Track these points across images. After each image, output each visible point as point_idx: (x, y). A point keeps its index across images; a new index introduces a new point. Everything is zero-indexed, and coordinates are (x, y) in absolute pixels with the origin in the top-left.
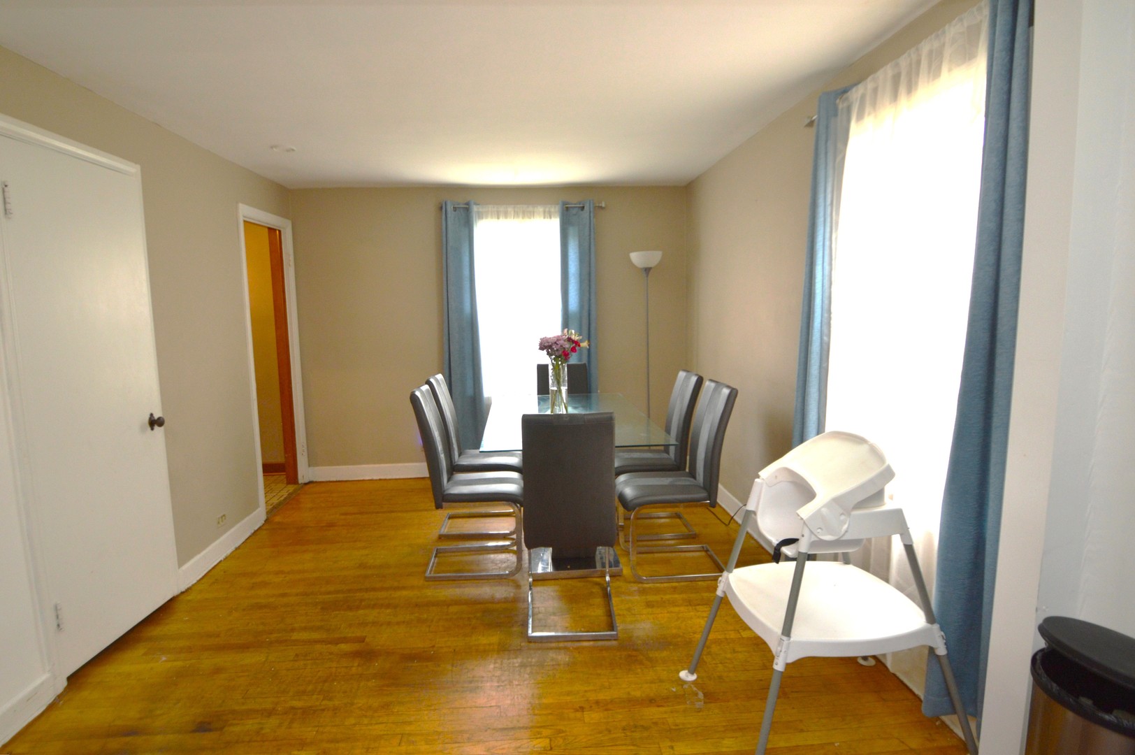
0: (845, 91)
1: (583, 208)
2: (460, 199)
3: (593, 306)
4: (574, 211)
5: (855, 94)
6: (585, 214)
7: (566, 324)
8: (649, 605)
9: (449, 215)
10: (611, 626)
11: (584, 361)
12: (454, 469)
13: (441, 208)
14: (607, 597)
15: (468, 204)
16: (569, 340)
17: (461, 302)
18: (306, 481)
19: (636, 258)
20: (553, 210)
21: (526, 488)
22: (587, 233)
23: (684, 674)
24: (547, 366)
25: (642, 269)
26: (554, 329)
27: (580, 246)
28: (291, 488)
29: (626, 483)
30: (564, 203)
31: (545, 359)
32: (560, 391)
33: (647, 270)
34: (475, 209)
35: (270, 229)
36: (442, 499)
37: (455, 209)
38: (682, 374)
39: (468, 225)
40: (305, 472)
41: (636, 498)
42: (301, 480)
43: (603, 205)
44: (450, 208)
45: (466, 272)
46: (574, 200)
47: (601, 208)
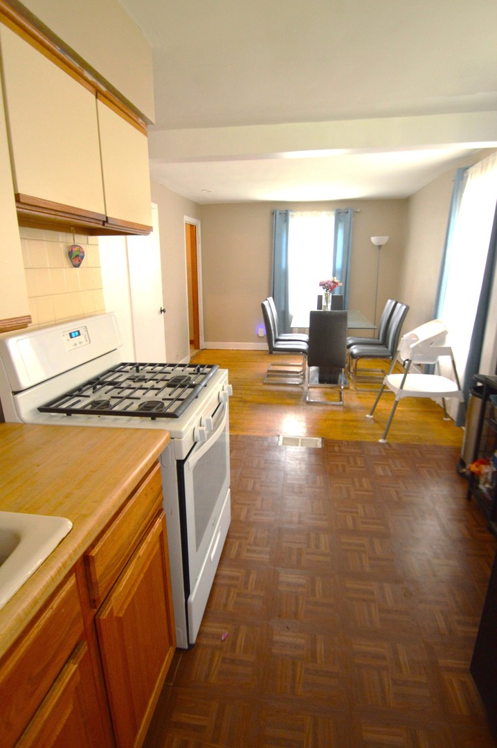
0: (467, 168)
1: (347, 212)
2: (283, 209)
3: (349, 265)
4: (342, 214)
5: (470, 171)
6: (348, 215)
7: (334, 275)
8: (359, 398)
9: (277, 217)
10: (341, 400)
11: (343, 294)
12: (277, 340)
13: (273, 213)
14: (341, 393)
15: (286, 211)
16: (333, 282)
17: (281, 263)
18: (203, 348)
19: (374, 239)
20: (331, 213)
21: (309, 348)
22: (348, 226)
23: (367, 416)
24: (321, 296)
25: (376, 246)
26: (328, 277)
27: (345, 233)
28: (197, 351)
29: (355, 348)
30: (337, 210)
31: (322, 292)
32: (327, 306)
33: (380, 247)
34: (290, 213)
35: (191, 225)
36: (272, 351)
37: (280, 214)
38: (389, 301)
39: (286, 221)
40: (203, 344)
41: (358, 353)
42: (201, 348)
43: (358, 210)
44: (278, 213)
45: (284, 247)
46: (343, 208)
47: (357, 212)
